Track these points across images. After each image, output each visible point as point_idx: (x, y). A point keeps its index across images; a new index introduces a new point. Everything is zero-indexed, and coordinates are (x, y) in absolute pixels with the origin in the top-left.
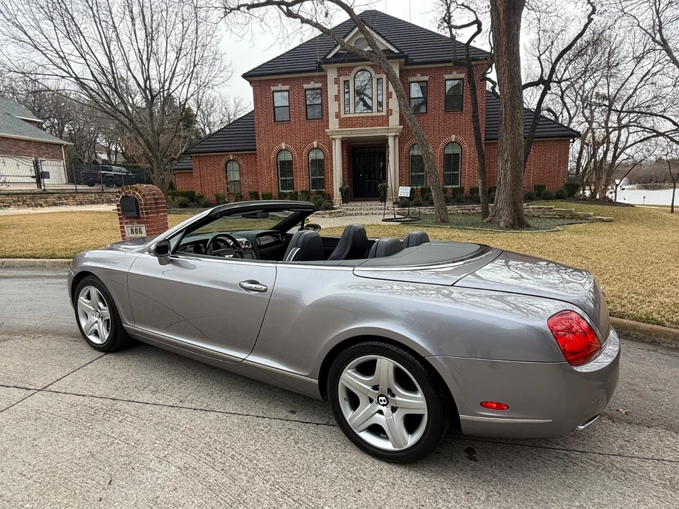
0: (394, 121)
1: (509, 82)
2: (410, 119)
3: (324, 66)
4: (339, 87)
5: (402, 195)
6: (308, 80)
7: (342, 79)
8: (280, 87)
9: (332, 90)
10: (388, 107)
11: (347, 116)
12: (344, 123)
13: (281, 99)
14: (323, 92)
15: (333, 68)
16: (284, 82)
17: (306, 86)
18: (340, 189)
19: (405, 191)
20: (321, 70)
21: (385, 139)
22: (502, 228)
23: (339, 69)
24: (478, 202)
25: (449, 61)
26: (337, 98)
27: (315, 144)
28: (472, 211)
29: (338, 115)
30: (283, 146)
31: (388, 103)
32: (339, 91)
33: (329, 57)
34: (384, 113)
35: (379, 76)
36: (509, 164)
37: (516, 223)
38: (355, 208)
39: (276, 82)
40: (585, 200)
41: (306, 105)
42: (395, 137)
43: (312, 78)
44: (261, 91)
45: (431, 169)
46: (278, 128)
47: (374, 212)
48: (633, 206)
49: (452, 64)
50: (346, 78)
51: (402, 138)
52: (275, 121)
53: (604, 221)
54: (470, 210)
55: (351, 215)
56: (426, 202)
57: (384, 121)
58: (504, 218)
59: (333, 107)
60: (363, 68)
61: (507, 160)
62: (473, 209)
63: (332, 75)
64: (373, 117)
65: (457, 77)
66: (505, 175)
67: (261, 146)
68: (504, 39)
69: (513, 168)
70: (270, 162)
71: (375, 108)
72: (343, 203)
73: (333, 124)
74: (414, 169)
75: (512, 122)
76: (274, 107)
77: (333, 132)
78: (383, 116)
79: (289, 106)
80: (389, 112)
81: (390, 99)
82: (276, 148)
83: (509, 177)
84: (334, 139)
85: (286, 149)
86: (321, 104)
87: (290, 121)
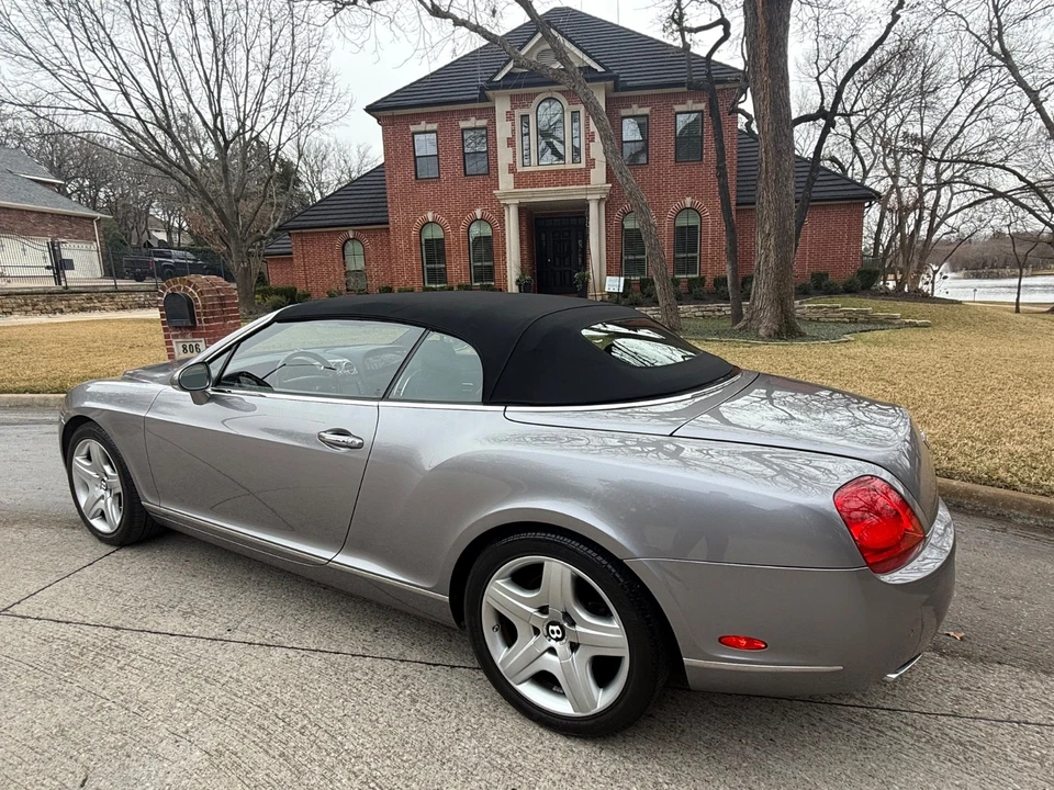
0: (598, 176)
1: (773, 112)
2: (621, 173)
3: (489, 93)
4: (513, 125)
5: (611, 290)
6: (466, 114)
7: (518, 113)
8: (423, 126)
9: (503, 130)
10: (588, 154)
11: (526, 169)
12: (521, 180)
13: (425, 145)
14: (489, 133)
15: (503, 95)
16: (430, 117)
17: (463, 124)
18: (518, 281)
19: (614, 284)
20: (487, 99)
21: (585, 205)
22: (763, 339)
23: (512, 97)
24: (726, 299)
25: (681, 84)
26: (511, 142)
27: (478, 213)
28: (717, 313)
29: (512, 169)
30: (430, 216)
31: (588, 149)
32: (513, 131)
33: (498, 78)
34: (583, 165)
35: (575, 108)
36: (773, 239)
37: (784, 330)
39: (416, 119)
40: (887, 294)
41: (464, 154)
42: (600, 200)
43: (472, 112)
44: (394, 133)
45: (655, 249)
46: (423, 189)
48: (959, 303)
49: (685, 89)
50: (524, 111)
51: (610, 203)
52: (417, 178)
53: (917, 326)
54: (713, 311)
56: (648, 300)
57: (584, 177)
58: (765, 322)
59: (504, 156)
60: (549, 95)
61: (769, 234)
62: (719, 310)
63: (502, 106)
64: (566, 171)
65: (694, 109)
66: (766, 256)
67: (396, 218)
68: (764, 47)
69: (778, 246)
70: (410, 241)
71: (568, 158)
73: (506, 182)
74: (629, 250)
75: (777, 175)
76: (415, 157)
77: (505, 194)
78: (580, 169)
79: (437, 155)
80: (591, 163)
81: (591, 144)
82: (419, 220)
83: (772, 260)
84: (507, 205)
85: (434, 221)
86: (486, 152)
87: (439, 177)
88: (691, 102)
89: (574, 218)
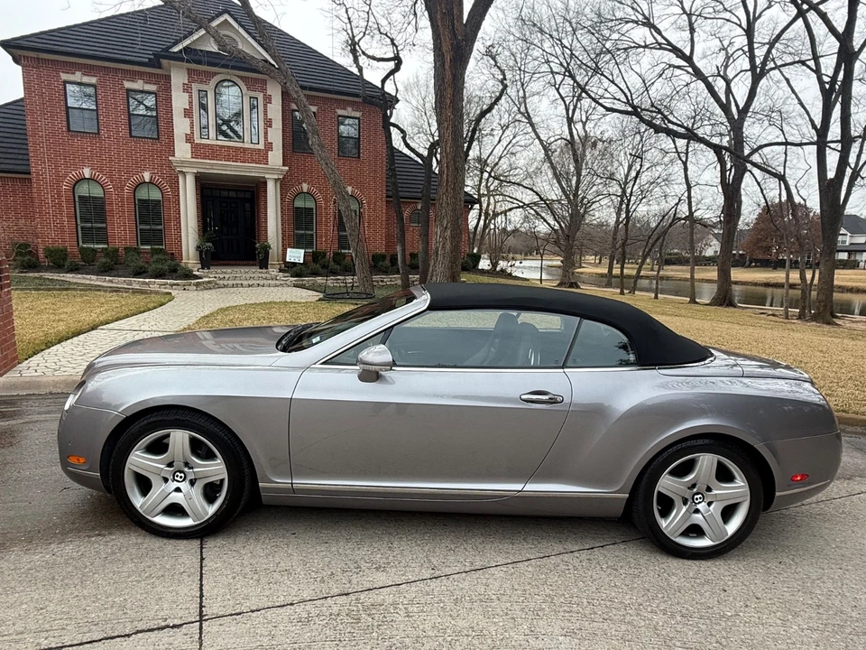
0: (276, 157)
2: (327, 164)
3: (164, 62)
4: (191, 97)
5: (292, 261)
6: (133, 76)
7: (195, 87)
8: (78, 77)
9: (179, 101)
10: (266, 138)
11: (204, 141)
12: (198, 151)
13: (75, 98)
14: (161, 99)
15: (181, 67)
16: (88, 70)
17: (128, 85)
18: (198, 248)
19: (296, 255)
20: (159, 66)
21: (263, 182)
23: (190, 71)
24: (398, 272)
25: (357, 96)
26: (188, 113)
27: (147, 176)
28: (381, 284)
29: (189, 139)
30: (87, 173)
31: (266, 133)
32: (191, 103)
33: (176, 49)
34: (261, 146)
35: (253, 94)
36: (449, 231)
38: (227, 276)
39: (71, 68)
41: (129, 115)
42: (276, 180)
43: (141, 75)
44: (39, 77)
45: (354, 231)
46: (77, 142)
47: (261, 283)
49: (359, 100)
50: (203, 87)
51: (284, 184)
52: (69, 130)
54: (378, 282)
55: (225, 286)
56: (324, 271)
57: (261, 157)
59: (181, 126)
60: (229, 78)
61: (446, 228)
62: (382, 281)
63: (178, 78)
64: (245, 149)
65: (354, 115)
66: (444, 244)
67: (41, 167)
68: (450, 91)
69: (452, 237)
70: (59, 196)
71: (247, 138)
72: (203, 268)
73: (182, 151)
75: (455, 184)
76: (67, 108)
77: (183, 162)
78: (259, 150)
79: (97, 110)
80: (269, 146)
81: (269, 129)
82: (73, 175)
83: (448, 246)
84: (184, 174)
85: (89, 176)
86: (156, 117)
87: (99, 133)
88: (350, 109)
89: (252, 192)
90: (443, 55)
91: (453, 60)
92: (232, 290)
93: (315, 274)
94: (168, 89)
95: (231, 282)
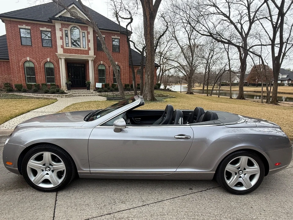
0: (92, 53)
2: (108, 54)
3: (53, 21)
4: (62, 33)
5: (98, 87)
6: (43, 26)
7: (64, 29)
8: (24, 26)
9: (59, 34)
10: (88, 46)
11: (67, 48)
12: (65, 51)
13: (24, 33)
14: (53, 33)
15: (58, 23)
16: (27, 24)
17: (41, 29)
18: (66, 83)
19: (99, 85)
20: (51, 22)
21: (87, 61)
22: (148, 101)
23: (62, 24)
24: (133, 90)
26: (61, 38)
27: (48, 59)
28: (128, 94)
29: (62, 47)
30: (28, 59)
31: (88, 44)
32: (62, 35)
33: (57, 17)
34: (87, 49)
35: (83, 31)
36: (150, 76)
37: (152, 99)
38: (76, 93)
39: (22, 23)
41: (42, 39)
42: (92, 60)
43: (45, 26)
44: (11, 27)
46: (24, 48)
47: (88, 94)
48: (177, 92)
49: (119, 33)
50: (66, 29)
51: (95, 61)
52: (22, 44)
53: (173, 97)
54: (127, 93)
55: (75, 96)
56: (109, 90)
57: (87, 52)
58: (148, 97)
59: (59, 43)
60: (75, 26)
61: (149, 75)
62: (128, 93)
63: (58, 26)
64: (81, 50)
65: (117, 38)
66: (148, 80)
67: (13, 57)
68: (149, 28)
69: (151, 78)
70: (19, 67)
71: (82, 46)
72: (68, 90)
73: (60, 51)
74: (101, 75)
76: (21, 37)
77: (60, 55)
78: (86, 50)
79: (31, 38)
80: (89, 49)
81: (89, 43)
82: (23, 60)
83: (150, 81)
84: (61, 59)
85: (29, 61)
86: (51, 40)
87: (32, 45)
88: (116, 36)
89: (84, 64)
90: (146, 16)
91: (150, 18)
92: (78, 97)
93: (106, 91)
94: (55, 30)
95: (77, 95)
